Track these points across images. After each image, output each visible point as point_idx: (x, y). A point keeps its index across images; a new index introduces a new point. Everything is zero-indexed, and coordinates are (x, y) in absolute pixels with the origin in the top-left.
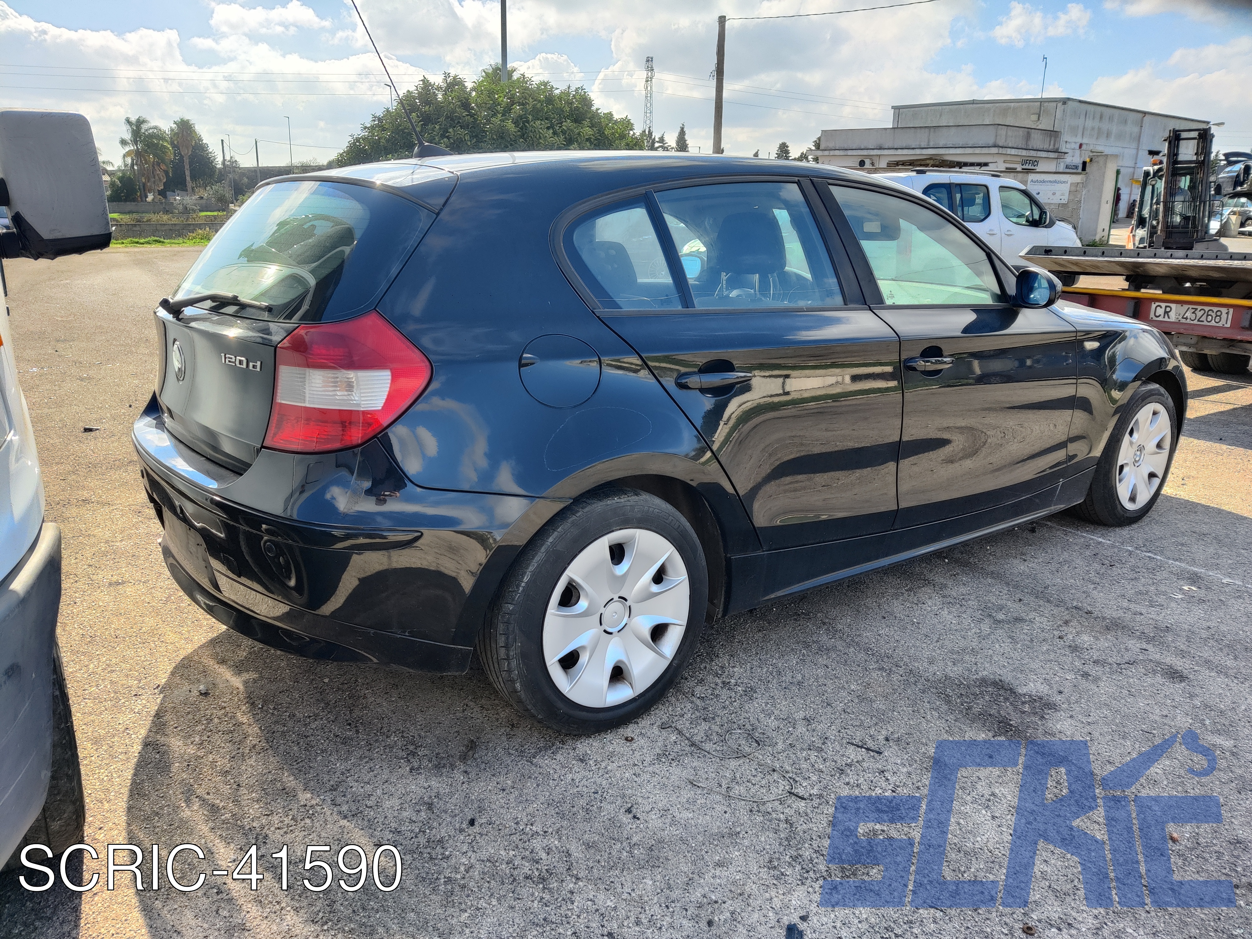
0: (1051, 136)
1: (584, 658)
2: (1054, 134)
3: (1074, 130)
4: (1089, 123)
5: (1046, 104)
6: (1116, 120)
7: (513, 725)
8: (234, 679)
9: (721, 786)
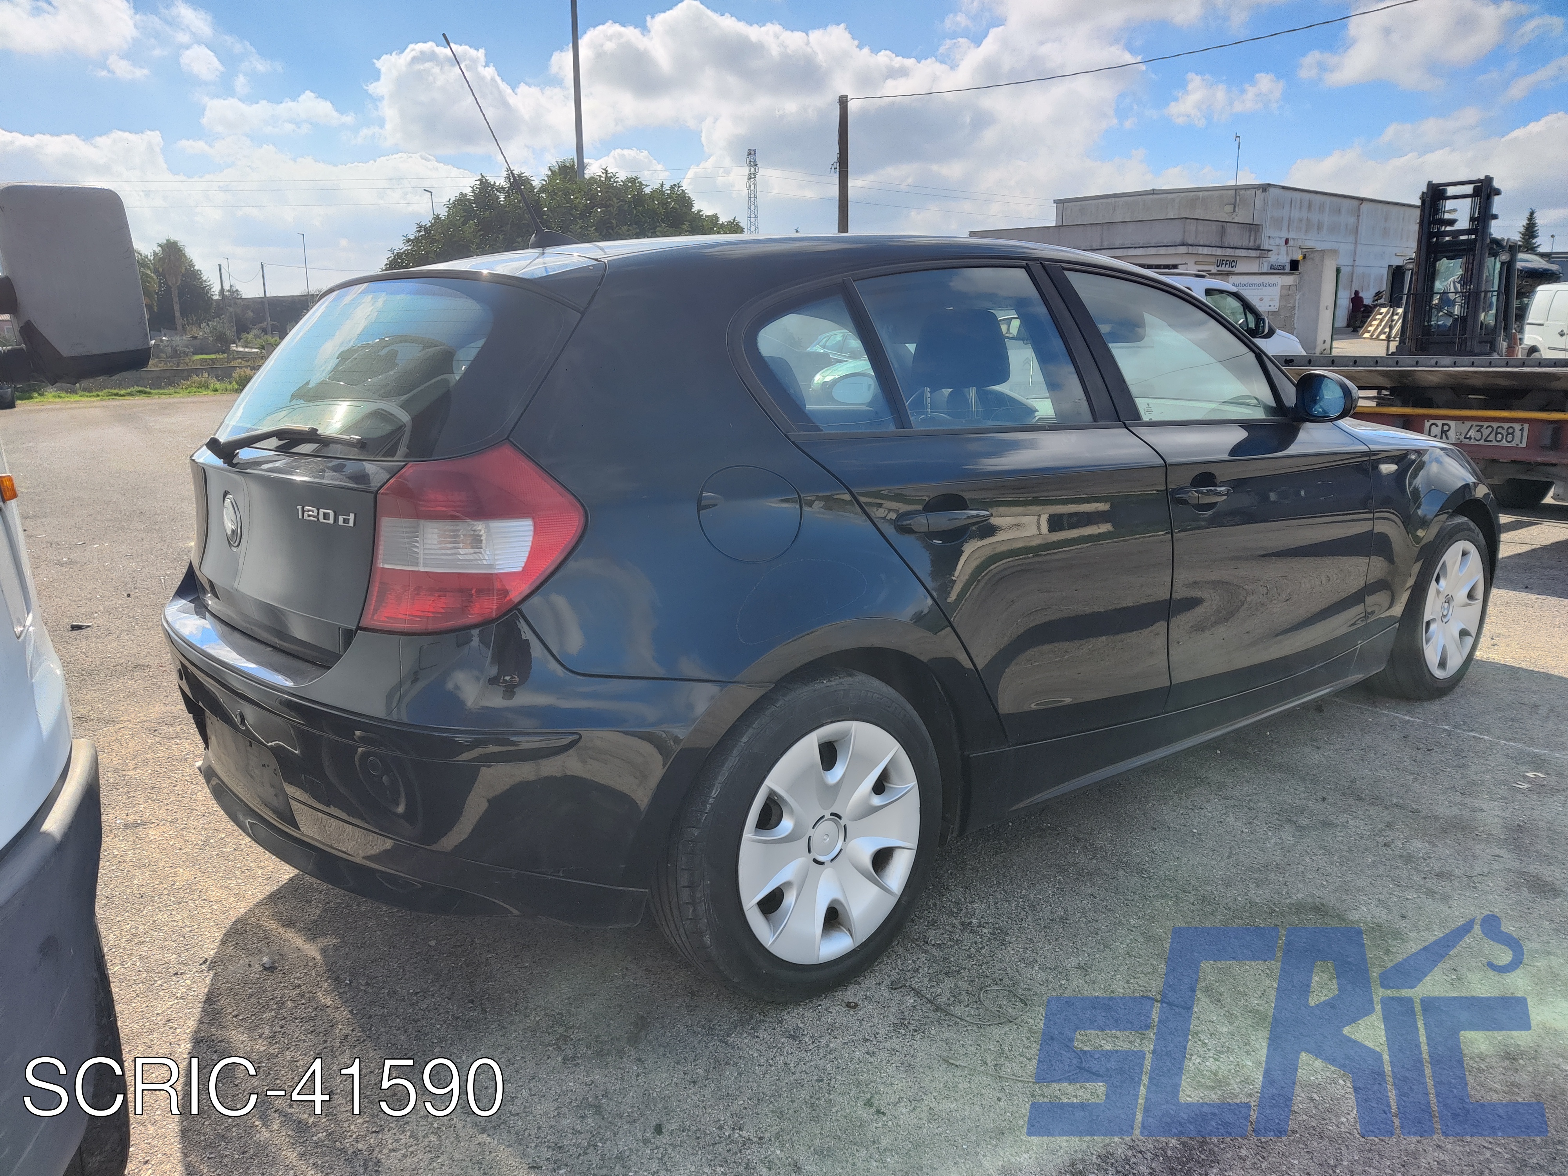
0: (1250, 231)
1: (790, 899)
2: (1253, 228)
3: (1277, 223)
4: (1296, 214)
5: (1242, 192)
6: (1327, 210)
7: (693, 994)
8: (307, 946)
9: (986, 1063)
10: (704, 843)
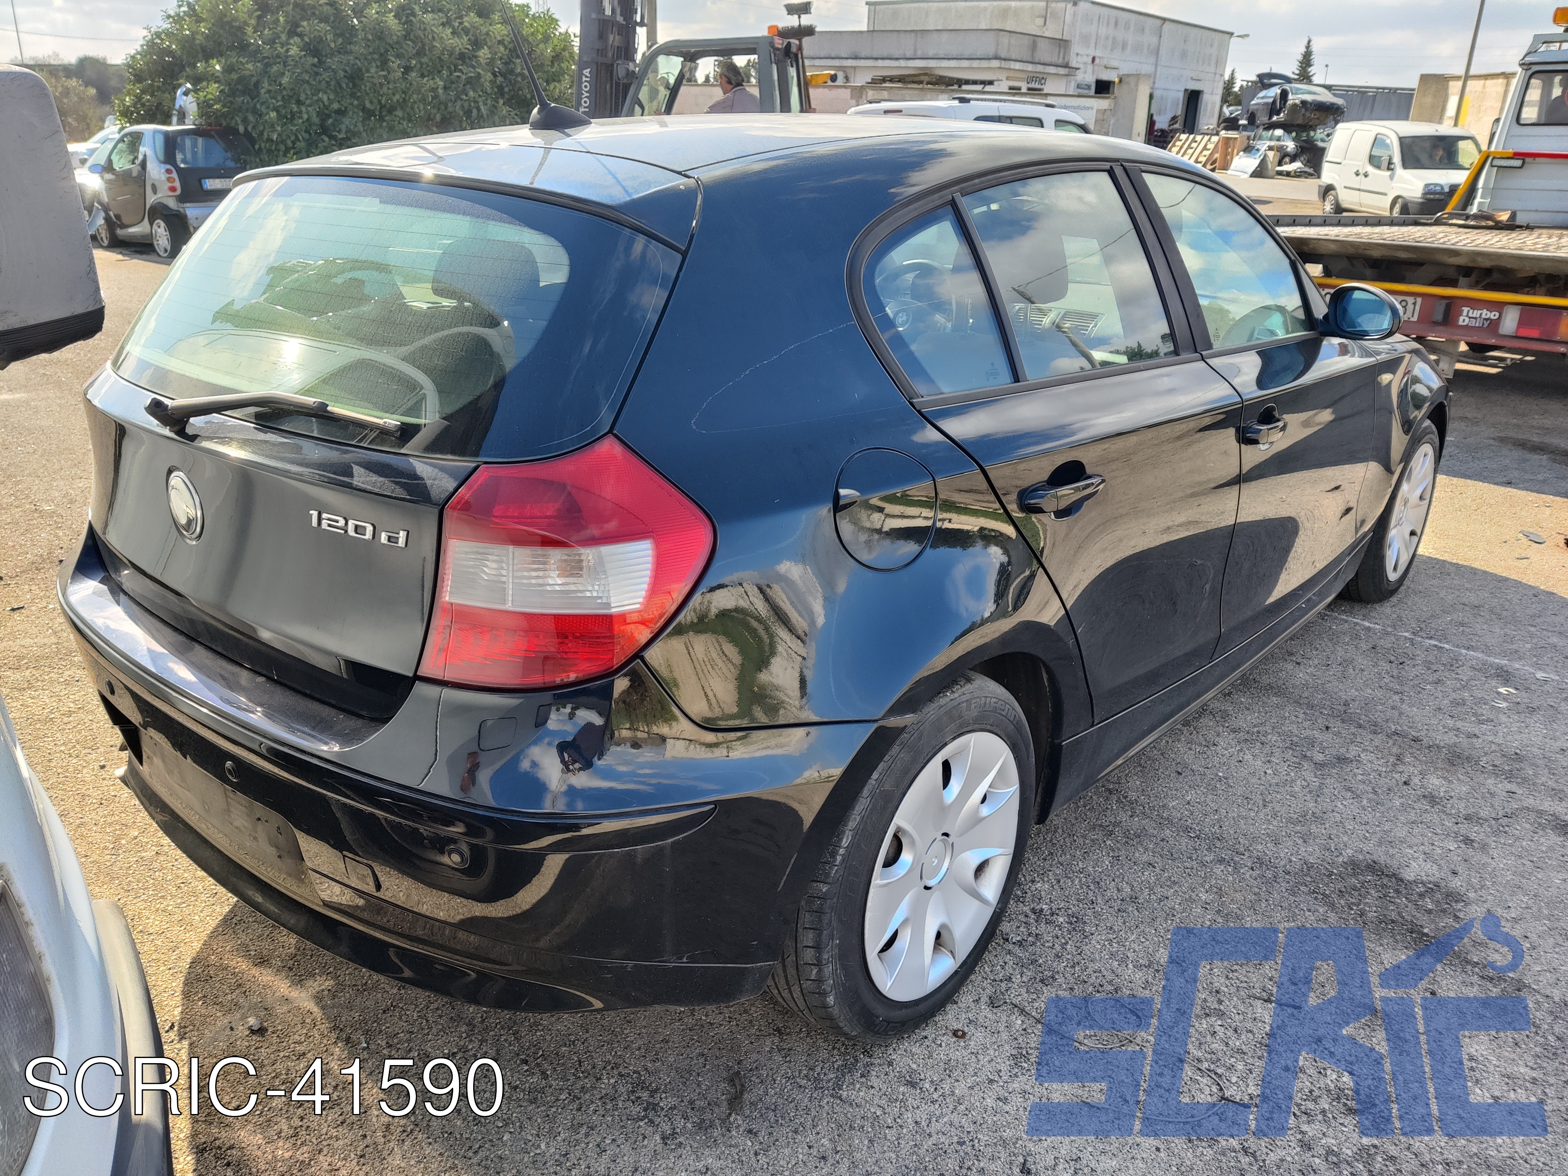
7: (779, 1031)
8: (295, 994)
10: (835, 899)
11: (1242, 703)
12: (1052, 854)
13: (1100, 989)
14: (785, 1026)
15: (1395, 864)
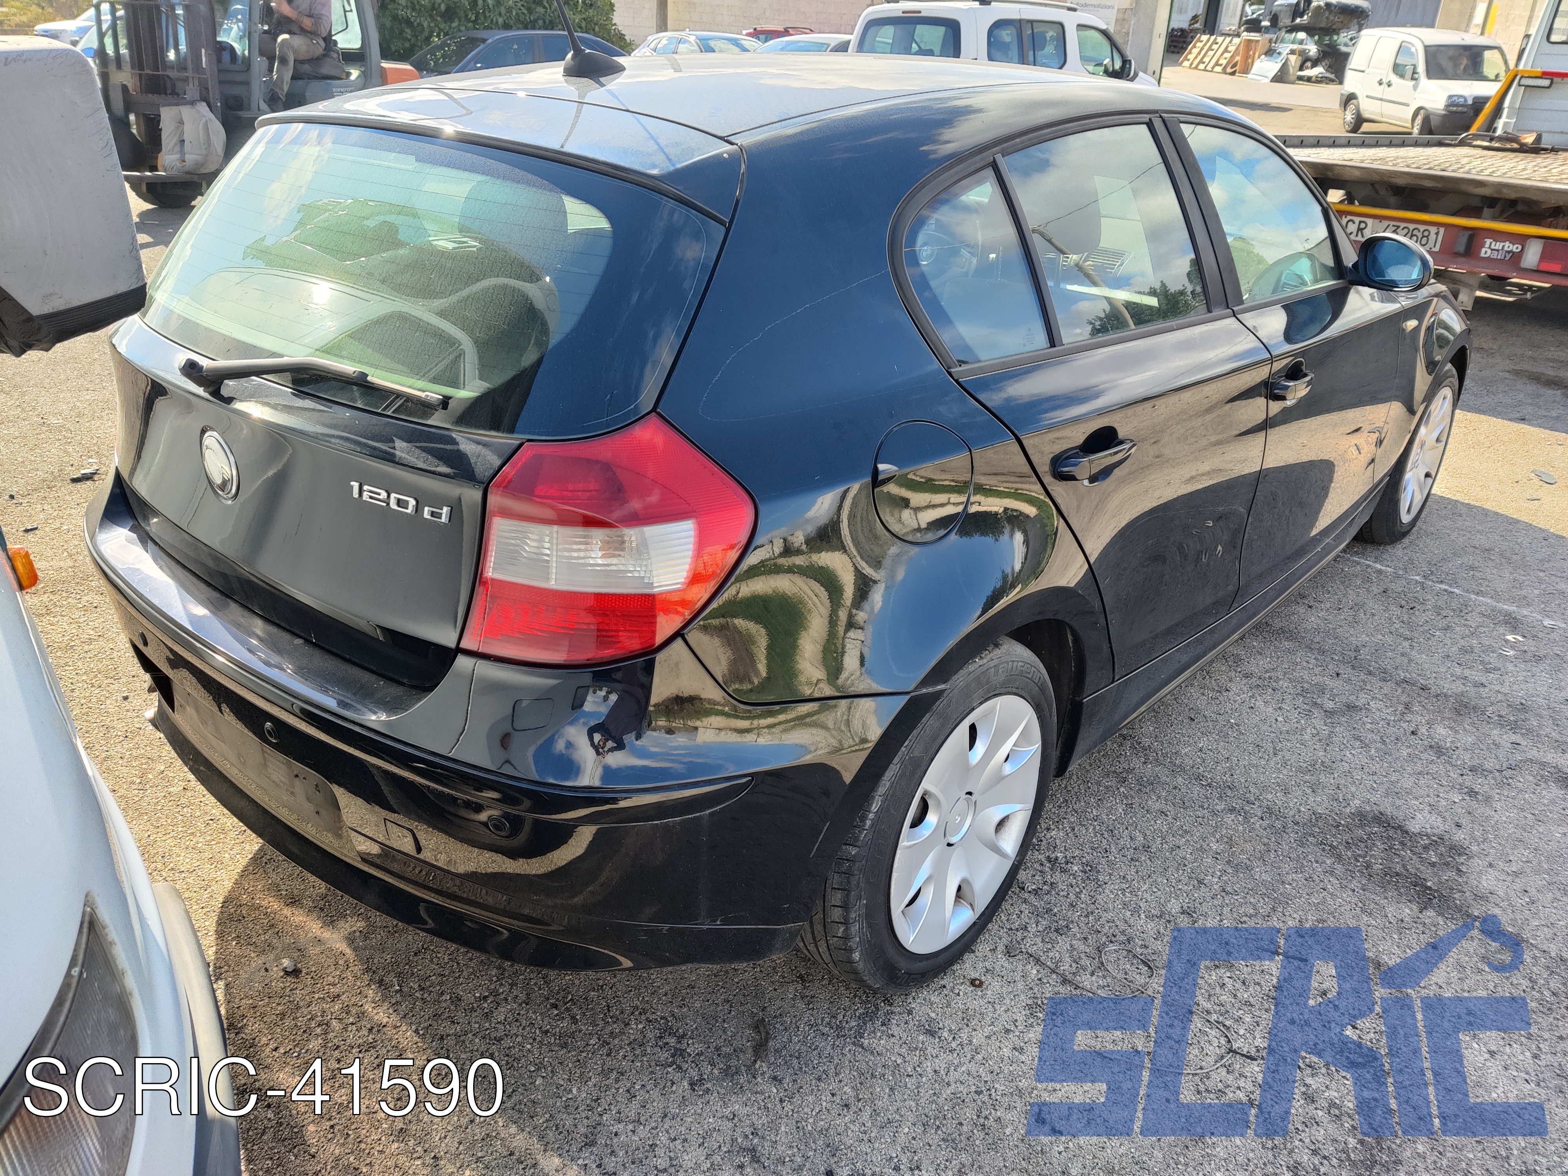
7: (802, 978)
8: (327, 935)
10: (864, 862)
11: (1254, 647)
12: (1067, 801)
13: (1113, 939)
14: (808, 975)
15: (1400, 815)
